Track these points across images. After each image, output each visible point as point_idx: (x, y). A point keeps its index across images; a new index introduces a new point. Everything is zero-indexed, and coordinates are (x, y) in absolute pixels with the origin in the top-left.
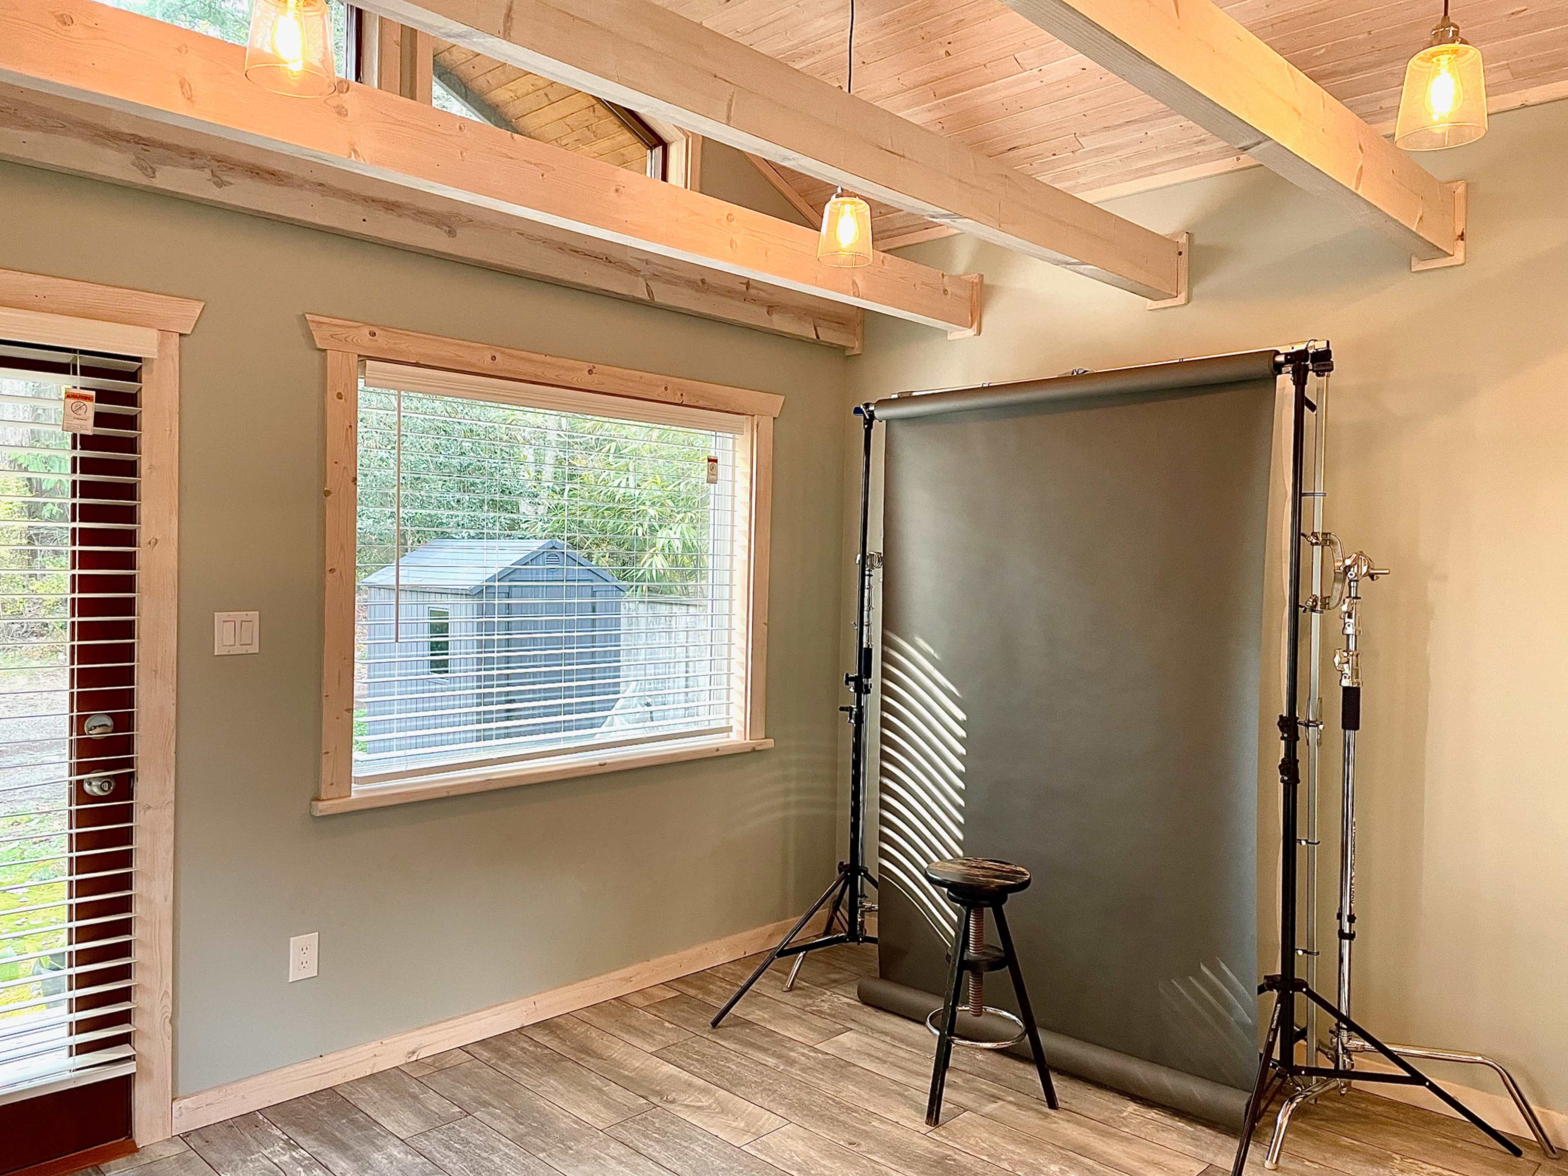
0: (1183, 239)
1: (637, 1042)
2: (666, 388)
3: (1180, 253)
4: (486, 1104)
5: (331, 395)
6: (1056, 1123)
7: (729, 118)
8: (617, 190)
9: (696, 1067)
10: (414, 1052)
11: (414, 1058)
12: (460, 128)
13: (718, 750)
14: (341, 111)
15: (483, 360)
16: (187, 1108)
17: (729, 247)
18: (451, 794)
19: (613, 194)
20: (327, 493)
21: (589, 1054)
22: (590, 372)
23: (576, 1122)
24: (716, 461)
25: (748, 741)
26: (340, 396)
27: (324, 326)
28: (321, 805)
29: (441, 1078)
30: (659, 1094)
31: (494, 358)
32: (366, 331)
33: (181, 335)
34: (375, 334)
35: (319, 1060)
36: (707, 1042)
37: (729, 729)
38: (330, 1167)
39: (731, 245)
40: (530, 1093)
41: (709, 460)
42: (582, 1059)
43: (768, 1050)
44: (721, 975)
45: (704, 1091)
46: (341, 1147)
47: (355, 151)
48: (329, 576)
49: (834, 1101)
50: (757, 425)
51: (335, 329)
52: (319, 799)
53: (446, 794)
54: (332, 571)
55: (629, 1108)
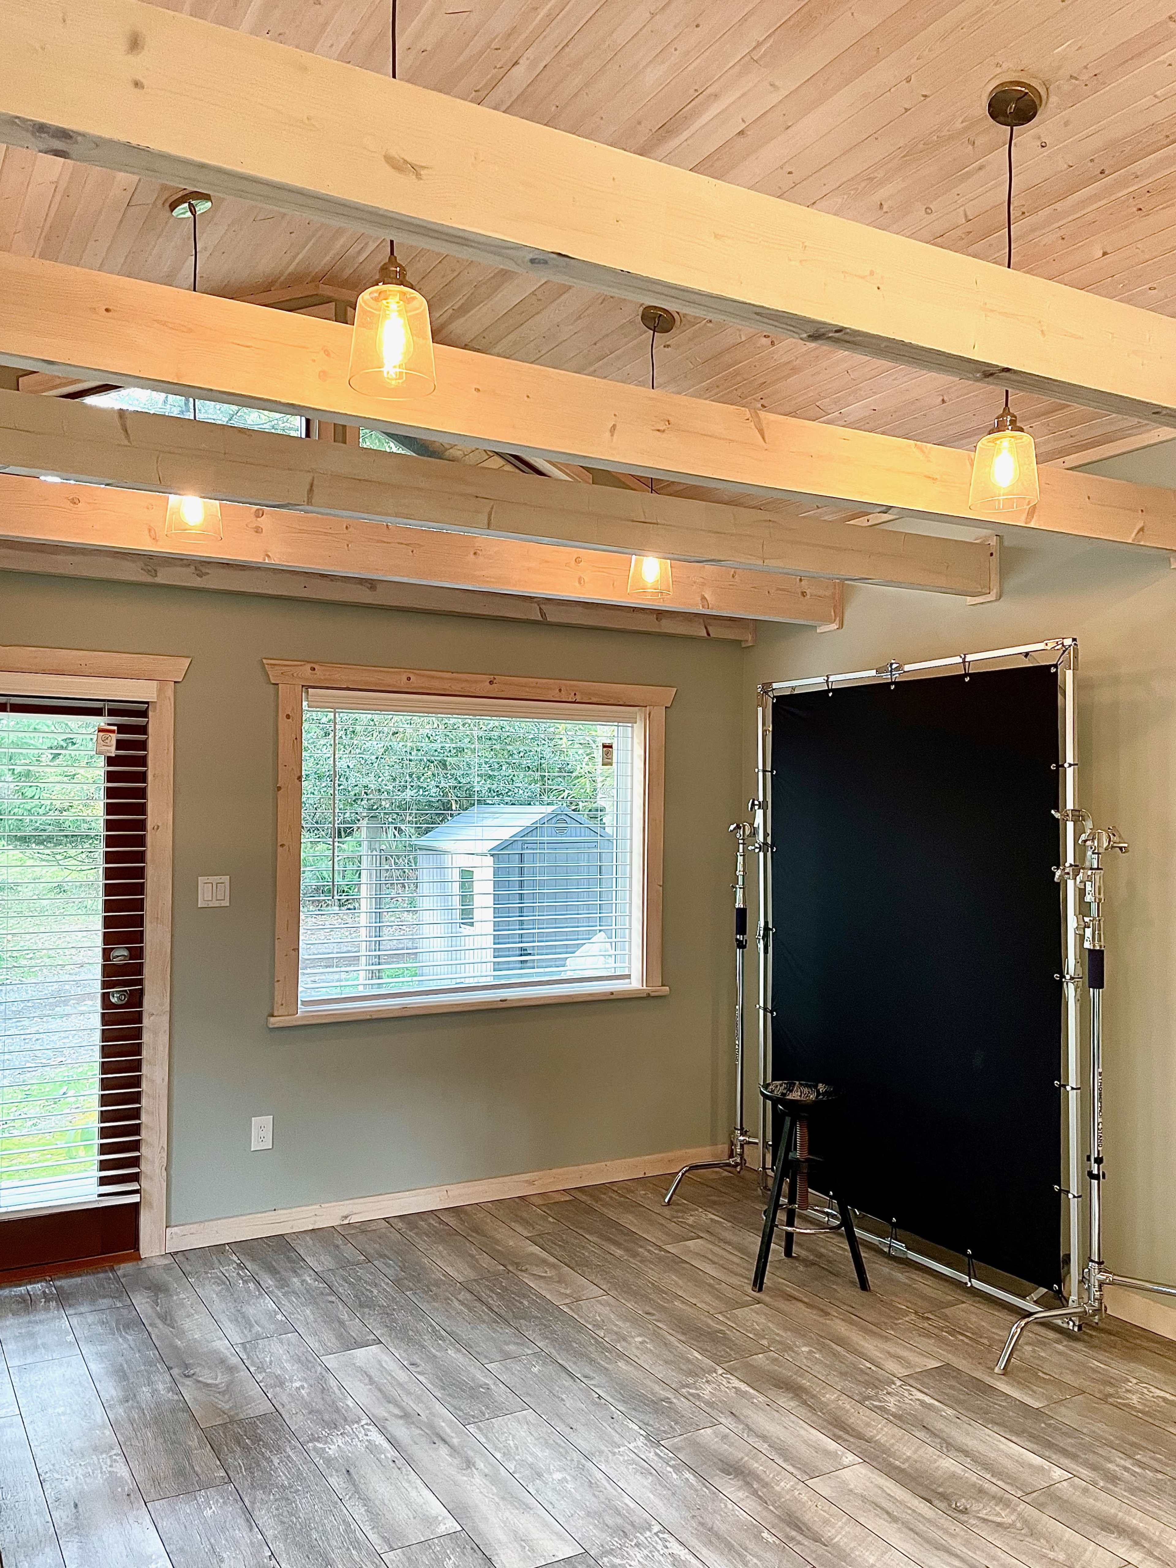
0: (994, 541)
1: (519, 1229)
2: (560, 690)
3: (992, 554)
4: (383, 1256)
5: (282, 716)
6: (832, 1320)
7: (489, 524)
8: (475, 553)
9: (558, 1251)
10: (346, 1217)
11: (346, 1222)
12: (347, 527)
13: (612, 993)
14: (258, 530)
15: (400, 680)
16: (176, 1234)
17: (577, 584)
18: (374, 1017)
19: (472, 556)
20: (279, 788)
21: (478, 1233)
22: (491, 682)
23: (444, 1275)
24: (611, 747)
25: (645, 987)
26: (288, 717)
27: (277, 668)
28: (272, 1019)
29: (361, 1237)
30: (517, 1265)
31: (409, 679)
32: (308, 666)
33: (175, 682)
34: (314, 669)
35: (273, 1213)
36: (575, 1234)
37: (628, 977)
38: (261, 1283)
39: (580, 583)
40: (420, 1253)
41: (604, 746)
42: (471, 1236)
43: (621, 1244)
44: (616, 1189)
45: (553, 1266)
46: (273, 1271)
47: (268, 556)
48: (280, 849)
49: (653, 1284)
50: (649, 714)
51: (284, 668)
52: (273, 1016)
53: (368, 1017)
54: (282, 845)
55: (489, 1271)
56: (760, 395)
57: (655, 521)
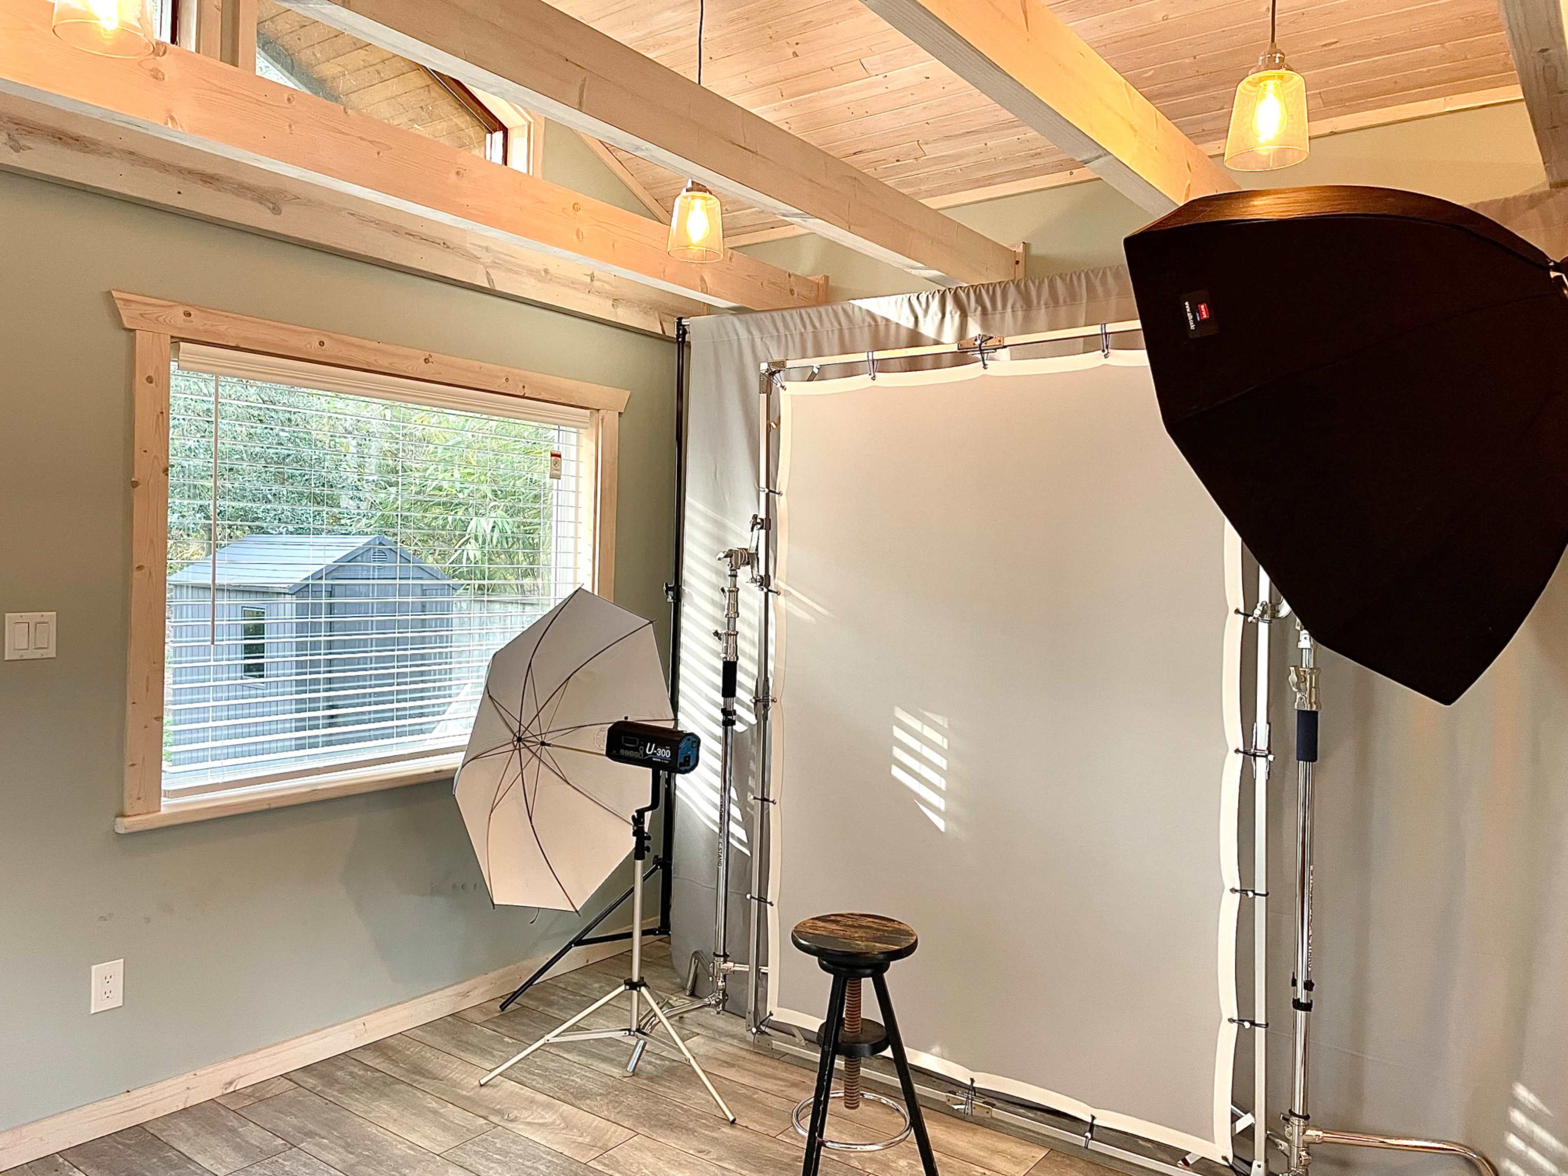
0: (1020, 249)
1: (476, 1060)
2: (507, 380)
3: (1017, 262)
4: (310, 1134)
5: (140, 379)
7: (580, 104)
8: (458, 173)
9: (539, 1082)
10: (231, 1083)
11: (231, 1089)
12: (289, 100)
14: (157, 75)
15: (310, 346)
17: (575, 237)
18: (273, 806)
19: (453, 177)
20: (135, 484)
21: (424, 1076)
22: (426, 361)
23: (410, 1148)
24: (559, 456)
26: (150, 380)
27: (133, 306)
28: (126, 820)
29: (262, 1108)
30: (499, 1113)
31: (322, 343)
32: (180, 310)
34: (190, 315)
35: (125, 1096)
36: (550, 1056)
39: (578, 235)
40: (361, 1120)
41: (552, 455)
42: (415, 1081)
43: (614, 1060)
44: (562, 985)
45: (547, 1107)
47: (172, 118)
48: (136, 574)
49: (682, 1108)
50: (602, 419)
51: (146, 308)
52: (123, 815)
53: (266, 807)
54: (140, 568)
55: (468, 1130)
56: (798, 38)
57: (754, 150)
